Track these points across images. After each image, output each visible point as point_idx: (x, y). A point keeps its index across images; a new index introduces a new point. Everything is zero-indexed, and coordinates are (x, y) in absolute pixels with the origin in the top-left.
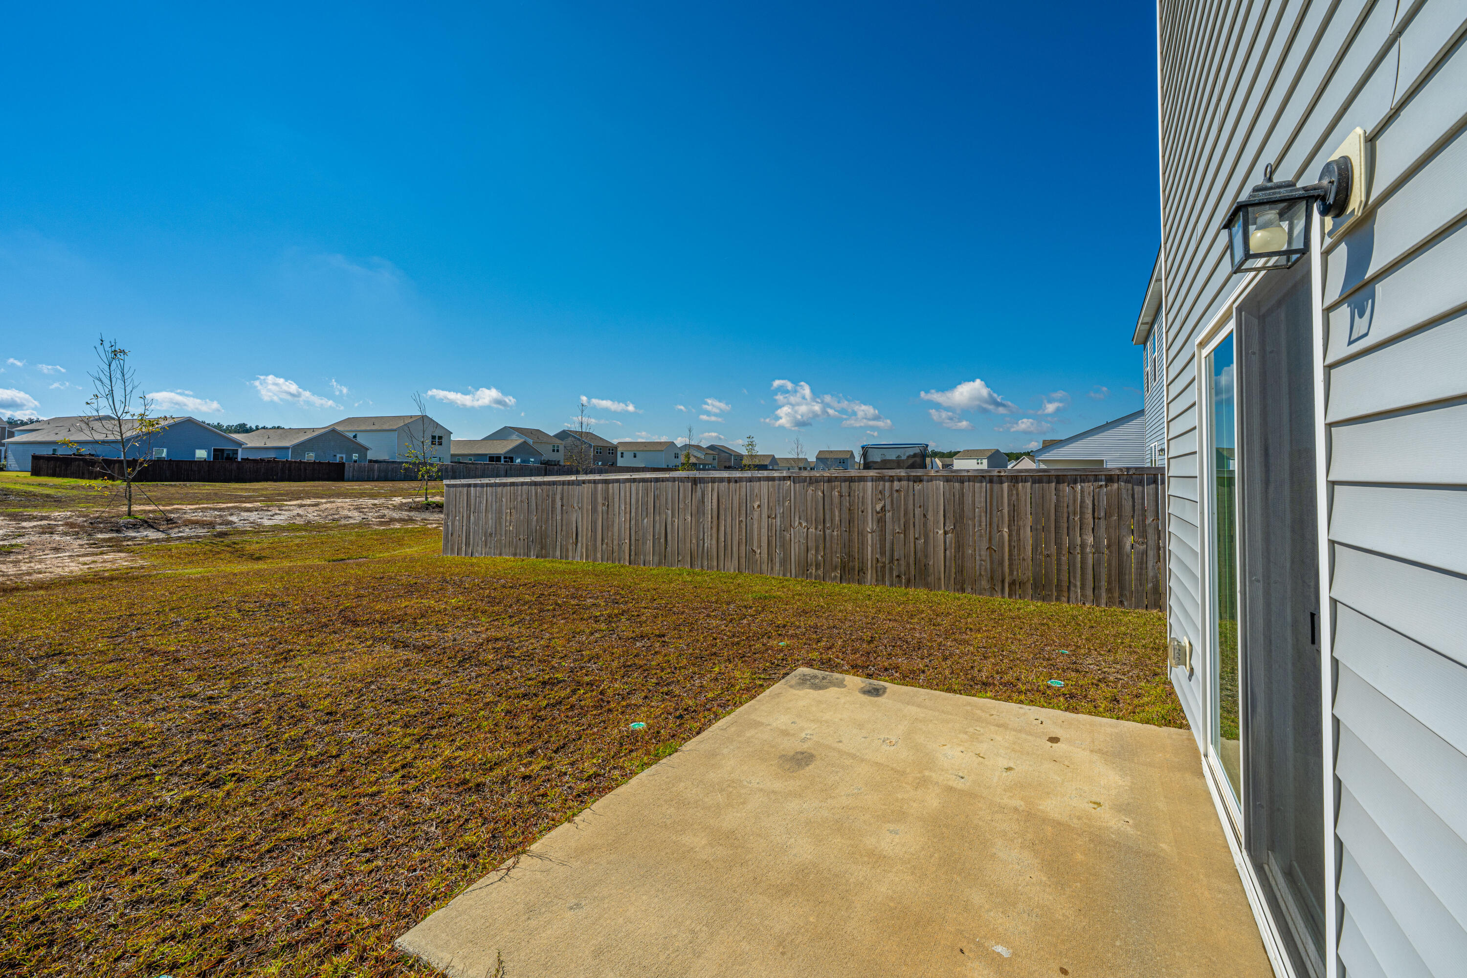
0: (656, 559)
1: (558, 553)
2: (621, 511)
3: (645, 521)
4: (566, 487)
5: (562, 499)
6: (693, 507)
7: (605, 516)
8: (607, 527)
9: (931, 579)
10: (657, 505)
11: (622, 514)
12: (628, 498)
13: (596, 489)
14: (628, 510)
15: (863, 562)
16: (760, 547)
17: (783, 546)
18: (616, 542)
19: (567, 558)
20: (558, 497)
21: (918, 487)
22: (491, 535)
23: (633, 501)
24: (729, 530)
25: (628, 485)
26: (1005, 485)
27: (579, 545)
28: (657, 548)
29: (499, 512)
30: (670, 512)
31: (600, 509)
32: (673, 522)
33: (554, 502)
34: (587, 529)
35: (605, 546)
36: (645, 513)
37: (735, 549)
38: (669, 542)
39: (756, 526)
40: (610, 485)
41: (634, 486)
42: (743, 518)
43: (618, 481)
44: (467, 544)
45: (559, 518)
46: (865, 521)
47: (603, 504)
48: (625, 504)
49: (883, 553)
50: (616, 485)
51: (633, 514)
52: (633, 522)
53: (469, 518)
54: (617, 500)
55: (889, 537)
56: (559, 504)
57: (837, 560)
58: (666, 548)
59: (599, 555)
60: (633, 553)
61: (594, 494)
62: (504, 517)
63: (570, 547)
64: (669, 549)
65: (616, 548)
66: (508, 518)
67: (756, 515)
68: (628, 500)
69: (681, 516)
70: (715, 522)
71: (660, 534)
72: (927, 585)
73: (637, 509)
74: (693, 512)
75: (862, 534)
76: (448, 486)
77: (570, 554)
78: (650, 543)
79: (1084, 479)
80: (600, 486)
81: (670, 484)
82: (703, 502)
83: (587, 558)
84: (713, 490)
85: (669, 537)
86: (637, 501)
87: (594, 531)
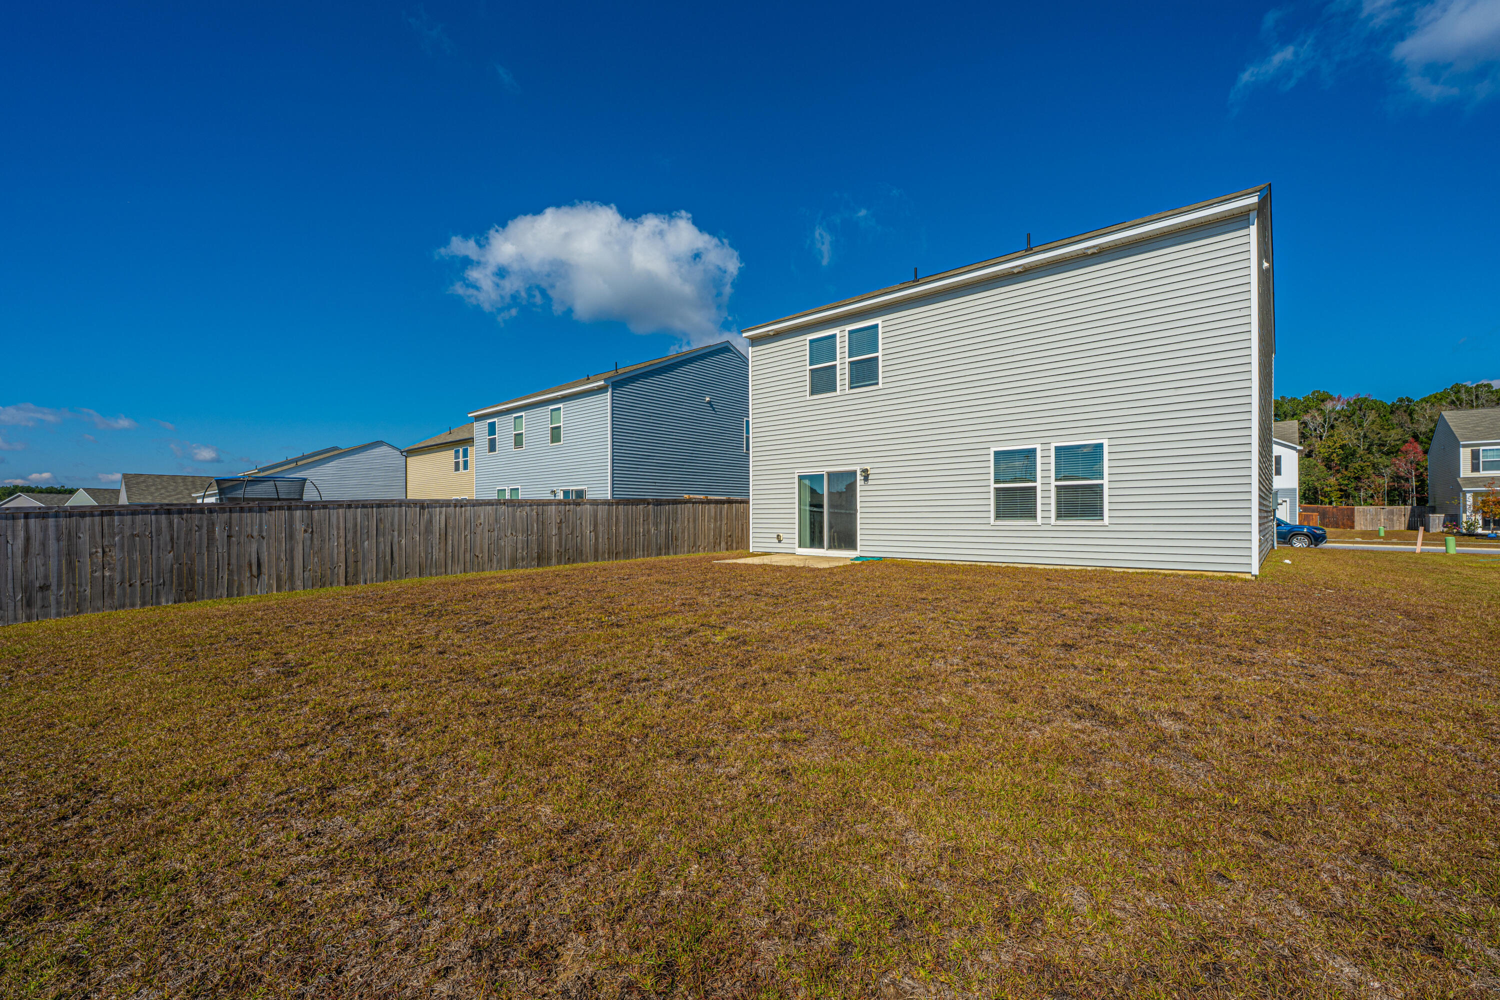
0: (381, 575)
1: (222, 592)
2: (331, 536)
3: (366, 543)
6: (422, 528)
7: (308, 543)
8: (312, 553)
9: (584, 557)
15: (549, 553)
16: (480, 552)
17: (498, 550)
21: (578, 508)
23: (350, 525)
24: (456, 543)
27: (265, 577)
28: (381, 566)
30: (396, 533)
32: (400, 542)
36: (365, 536)
37: (462, 557)
38: (397, 559)
46: (552, 529)
48: (338, 529)
49: (561, 546)
55: (564, 537)
63: (246, 583)
64: (396, 565)
70: (443, 538)
72: (582, 561)
73: (355, 532)
74: (422, 532)
75: (550, 537)
82: (431, 522)
83: (279, 589)
84: (440, 513)
85: (396, 555)
86: (355, 525)
87: (291, 558)
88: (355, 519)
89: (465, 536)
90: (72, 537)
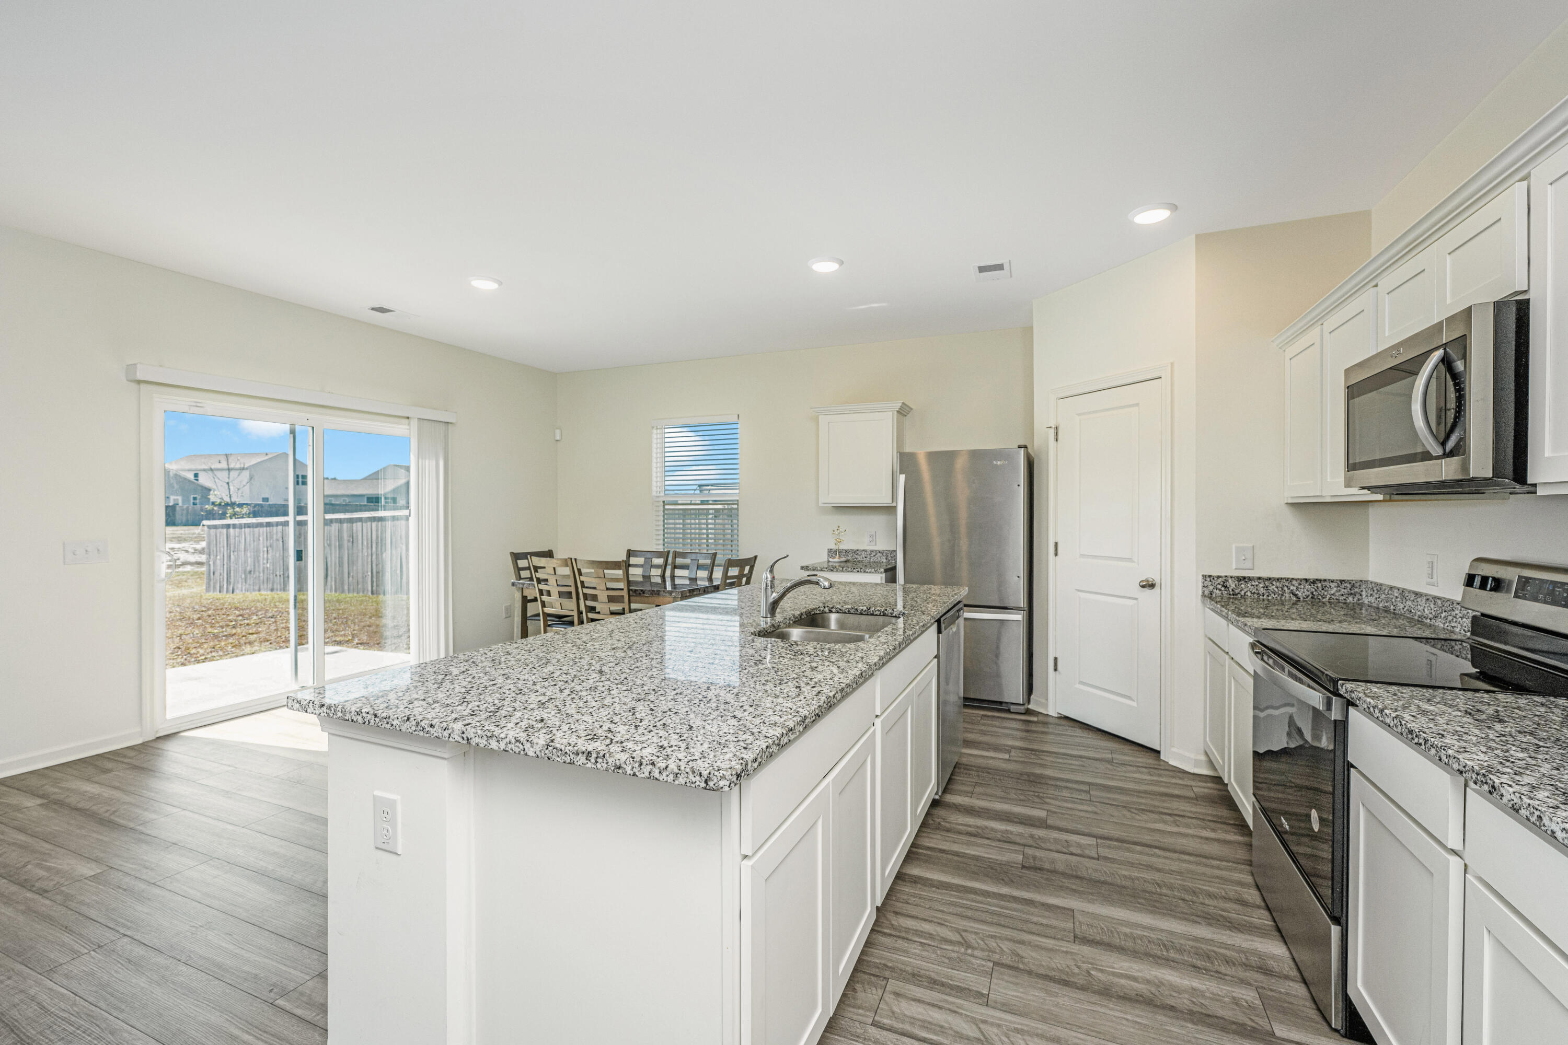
7: (350, 552)
8: (352, 562)
10: (394, 540)
11: (365, 550)
12: (369, 534)
14: (370, 545)
22: (250, 572)
23: (374, 537)
25: (369, 524)
29: (257, 551)
31: (346, 545)
34: (335, 564)
35: (351, 579)
40: (354, 525)
41: (374, 524)
43: (360, 520)
44: (228, 582)
47: (349, 541)
50: (359, 524)
51: (374, 549)
52: (374, 557)
53: (229, 556)
54: (360, 537)
58: (401, 579)
59: (346, 587)
60: (375, 584)
61: (340, 531)
62: (261, 555)
65: (360, 580)
66: (265, 556)
68: (369, 537)
76: (209, 527)
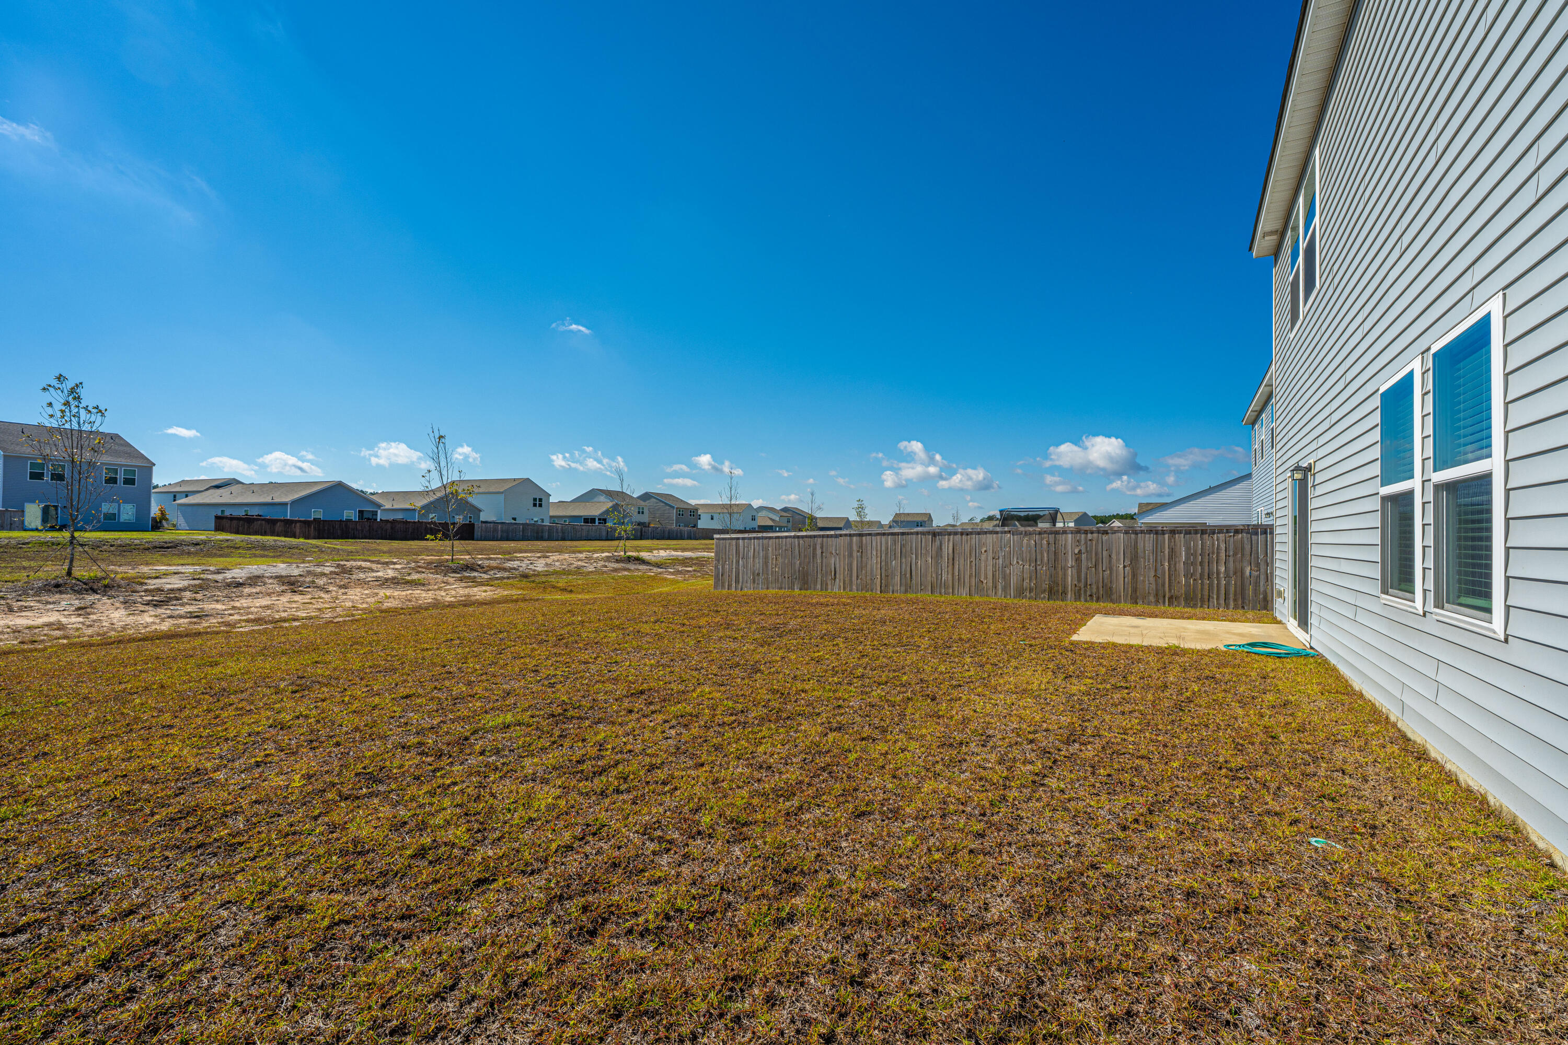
0: (903, 589)
1: (819, 586)
3: (894, 562)
4: (825, 539)
5: (822, 548)
6: (933, 552)
7: (859, 560)
8: (861, 567)
9: (1114, 597)
10: (904, 551)
11: (874, 558)
13: (851, 541)
15: (1065, 587)
16: (986, 578)
17: (1004, 578)
18: (868, 578)
19: (826, 589)
20: (818, 547)
21: (1105, 537)
22: (759, 574)
23: (883, 548)
24: (962, 568)
25: (879, 537)
26: (1167, 536)
27: (837, 580)
28: (903, 581)
29: (766, 558)
30: (914, 556)
31: (855, 554)
32: (916, 563)
33: (815, 549)
34: (844, 569)
35: (859, 580)
36: (893, 557)
37: (967, 580)
38: (914, 577)
39: (983, 565)
40: (865, 538)
41: (884, 538)
42: (973, 559)
44: (737, 581)
45: (819, 561)
46: (1066, 560)
47: (858, 551)
48: (877, 550)
49: (1079, 580)
50: (868, 537)
51: (883, 557)
52: (883, 564)
53: (738, 562)
54: (869, 548)
55: (1084, 570)
56: (819, 551)
57: (1045, 586)
58: (911, 581)
59: (854, 587)
61: (850, 544)
62: (770, 561)
63: (829, 583)
64: (914, 581)
65: (869, 582)
66: (774, 562)
67: (983, 557)
68: (879, 548)
69: (923, 560)
70: (951, 563)
71: (906, 571)
72: (1112, 601)
73: (887, 554)
74: (933, 556)
75: (1065, 569)
76: (718, 539)
77: (829, 587)
78: (897, 579)
79: (1220, 532)
80: (855, 539)
81: (914, 536)
82: (941, 549)
83: (844, 589)
84: (949, 540)
85: (914, 573)
86: (887, 548)
87: (850, 570)
88: (887, 543)
89: (971, 562)
90: (765, 549)
